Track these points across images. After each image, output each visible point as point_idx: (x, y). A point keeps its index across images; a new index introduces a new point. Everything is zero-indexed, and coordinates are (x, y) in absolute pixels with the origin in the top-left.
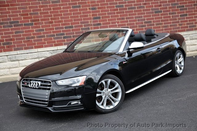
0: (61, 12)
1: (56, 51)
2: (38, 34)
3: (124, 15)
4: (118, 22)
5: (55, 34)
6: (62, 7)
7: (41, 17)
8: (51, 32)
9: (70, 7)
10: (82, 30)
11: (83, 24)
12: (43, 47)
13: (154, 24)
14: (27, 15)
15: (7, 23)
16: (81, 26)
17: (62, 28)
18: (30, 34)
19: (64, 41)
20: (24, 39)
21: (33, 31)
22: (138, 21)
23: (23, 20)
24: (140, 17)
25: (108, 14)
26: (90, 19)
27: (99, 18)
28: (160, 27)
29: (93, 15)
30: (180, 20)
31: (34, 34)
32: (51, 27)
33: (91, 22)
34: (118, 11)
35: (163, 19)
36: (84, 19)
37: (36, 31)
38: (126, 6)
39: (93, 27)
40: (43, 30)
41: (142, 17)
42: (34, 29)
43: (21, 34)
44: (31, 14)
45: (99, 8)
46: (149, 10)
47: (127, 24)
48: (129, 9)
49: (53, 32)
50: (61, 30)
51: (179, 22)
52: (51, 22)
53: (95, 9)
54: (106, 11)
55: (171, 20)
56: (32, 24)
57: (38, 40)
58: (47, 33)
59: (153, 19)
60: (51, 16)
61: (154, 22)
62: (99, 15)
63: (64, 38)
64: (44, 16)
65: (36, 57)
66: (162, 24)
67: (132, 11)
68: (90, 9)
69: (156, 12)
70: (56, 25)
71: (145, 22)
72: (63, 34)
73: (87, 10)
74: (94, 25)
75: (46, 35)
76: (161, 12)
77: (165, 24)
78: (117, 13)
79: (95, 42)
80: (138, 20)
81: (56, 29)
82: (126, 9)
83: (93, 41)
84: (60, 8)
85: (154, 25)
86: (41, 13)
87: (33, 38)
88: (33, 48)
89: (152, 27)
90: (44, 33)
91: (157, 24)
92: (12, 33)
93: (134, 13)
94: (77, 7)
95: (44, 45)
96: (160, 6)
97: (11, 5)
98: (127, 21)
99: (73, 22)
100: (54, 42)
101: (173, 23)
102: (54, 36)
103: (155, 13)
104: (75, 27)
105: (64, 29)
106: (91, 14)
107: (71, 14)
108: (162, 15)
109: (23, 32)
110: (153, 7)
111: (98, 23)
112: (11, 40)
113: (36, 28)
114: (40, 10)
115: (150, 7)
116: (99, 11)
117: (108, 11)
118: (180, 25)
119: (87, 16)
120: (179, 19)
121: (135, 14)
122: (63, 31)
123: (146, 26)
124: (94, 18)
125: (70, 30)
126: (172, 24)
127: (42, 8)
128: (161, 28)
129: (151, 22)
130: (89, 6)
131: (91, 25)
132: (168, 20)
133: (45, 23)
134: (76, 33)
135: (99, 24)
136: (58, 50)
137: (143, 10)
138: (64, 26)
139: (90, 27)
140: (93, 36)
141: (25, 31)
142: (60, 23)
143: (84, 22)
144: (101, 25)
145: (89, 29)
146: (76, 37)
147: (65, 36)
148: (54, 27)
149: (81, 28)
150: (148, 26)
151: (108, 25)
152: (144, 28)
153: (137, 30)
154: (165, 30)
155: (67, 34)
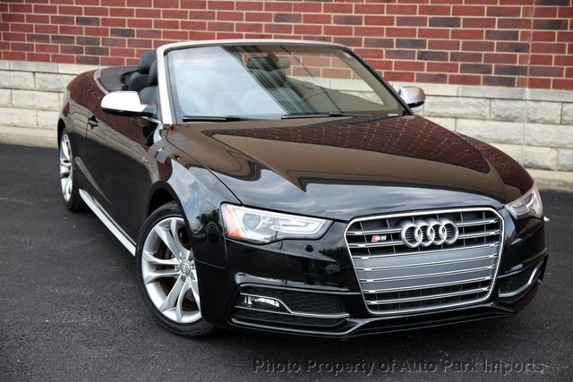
2: (341, 31)
5: (395, 39)
8: (380, 32)
10: (487, 37)
11: (497, 18)
12: (349, 78)
16: (490, 23)
17: (422, 22)
18: (318, 30)
19: (420, 67)
21: (327, 19)
31: (329, 30)
32: (385, 15)
33: (527, 12)
39: (532, 30)
40: (357, 21)
42: (333, 14)
43: (293, 24)
49: (390, 32)
50: (417, 28)
58: (370, 32)
63: (422, 56)
70: (401, 10)
72: (420, 44)
74: (538, 25)
75: (363, 38)
79: (527, 90)
81: (401, 21)
83: (522, 84)
88: (318, 75)
90: (359, 31)
99: (463, 5)
100: (388, 66)
102: (389, 44)
104: (467, 22)
105: (428, 27)
109: (297, 18)
111: (557, 18)
113: (337, 12)
122: (422, 33)
125: (445, 34)
131: (527, 24)
134: (466, 46)
135: (559, 25)
138: (429, 17)
139: (520, 30)
140: (527, 65)
141: (304, 15)
142: (418, 5)
143: (502, 8)
144: (566, 28)
145: (515, 36)
146: (462, 60)
147: (427, 50)
148: (396, 16)
149: (485, 29)
155: (432, 45)
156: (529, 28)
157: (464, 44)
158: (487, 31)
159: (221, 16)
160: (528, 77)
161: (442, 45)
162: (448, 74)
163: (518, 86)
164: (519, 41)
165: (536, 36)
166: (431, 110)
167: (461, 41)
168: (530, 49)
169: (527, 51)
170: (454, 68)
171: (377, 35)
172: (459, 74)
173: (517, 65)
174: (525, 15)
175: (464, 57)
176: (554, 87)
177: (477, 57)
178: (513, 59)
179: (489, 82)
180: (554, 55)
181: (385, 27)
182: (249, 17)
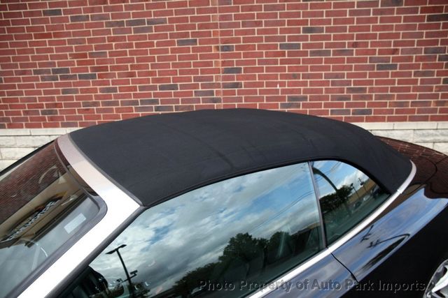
0: (153, 52)
2: (105, 97)
3: (298, 69)
4: (282, 84)
5: (139, 99)
6: (155, 41)
7: (111, 61)
8: (129, 96)
9: (172, 43)
10: (196, 95)
11: (200, 83)
13: (371, 95)
14: (85, 56)
15: (48, 72)
16: (196, 86)
17: (154, 88)
18: (90, 98)
20: (78, 105)
21: (95, 90)
22: (332, 85)
23: (76, 66)
24: (337, 76)
25: (260, 62)
26: (217, 71)
27: (238, 70)
28: (385, 105)
29: (224, 63)
30: (440, 93)
31: (97, 97)
32: (131, 85)
33: (217, 78)
34: (284, 56)
35: (396, 85)
36: (203, 72)
37: (102, 90)
38: (305, 46)
39: (221, 89)
40: (114, 90)
41: (343, 76)
42: (98, 87)
43: (74, 95)
44: (92, 55)
45: (239, 48)
46: (364, 60)
47: (304, 90)
48: (313, 53)
49: (136, 96)
50: (152, 92)
51: (436, 96)
52: (132, 75)
53: (229, 48)
54: (254, 55)
55: (416, 89)
56: (93, 76)
57: (104, 110)
58: (123, 97)
59: (370, 83)
60: (131, 60)
61: (371, 90)
62: (238, 63)
63: (158, 109)
64: (118, 61)
66: (391, 97)
67: (320, 61)
68: (218, 50)
69: (380, 67)
70: (140, 81)
71: (350, 90)
72: (155, 102)
73: (211, 51)
74: (225, 86)
75: (120, 100)
76: (394, 67)
77: (399, 97)
78: (283, 62)
80: (333, 83)
81: (141, 89)
82: (305, 54)
84: (151, 44)
85: (370, 97)
86: (112, 54)
87: (95, 104)
89: (366, 102)
90: (117, 97)
91: (378, 97)
92: (57, 92)
93: (323, 64)
94: (188, 42)
96: (395, 51)
97: (56, 35)
98: (304, 84)
99: (178, 76)
100: (137, 116)
101: (421, 96)
102: (135, 103)
103: (377, 69)
104: (182, 87)
105: (158, 91)
106: (220, 60)
107: (173, 58)
108: (394, 75)
109: (76, 91)
110: (375, 54)
111: (235, 81)
112: (56, 105)
113: (100, 85)
114: (110, 47)
115: (367, 52)
116: (238, 55)
117: (261, 55)
118: (438, 103)
119: (210, 64)
120: (440, 89)
121: (327, 68)
122: (155, 95)
123: (350, 99)
124: (226, 71)
125: (170, 95)
126: (417, 100)
127: (114, 44)
128: (388, 108)
129: (364, 90)
130: (216, 41)
131: (218, 86)
132: (408, 89)
133: (120, 75)
135: (237, 85)
137: (349, 60)
138: (158, 84)
139: (215, 90)
141: (81, 89)
142: (151, 77)
143: (202, 77)
144: (241, 87)
145: (212, 93)
147: (160, 105)
148: (138, 85)
149: (193, 90)
150: (355, 98)
151: (258, 89)
152: (345, 102)
153: (326, 105)
154: (398, 112)
155: (163, 102)
156: (220, 88)
157: (182, 100)
158: (195, 91)
159: (27, 93)
161: (169, 102)
164: (215, 96)
165: (225, 93)
167: (180, 98)
168: (222, 101)
169: (220, 102)
171: (128, 98)
174: (216, 80)
175: (183, 108)
177: (191, 108)
178: (212, 108)
181: (132, 93)
182: (46, 92)
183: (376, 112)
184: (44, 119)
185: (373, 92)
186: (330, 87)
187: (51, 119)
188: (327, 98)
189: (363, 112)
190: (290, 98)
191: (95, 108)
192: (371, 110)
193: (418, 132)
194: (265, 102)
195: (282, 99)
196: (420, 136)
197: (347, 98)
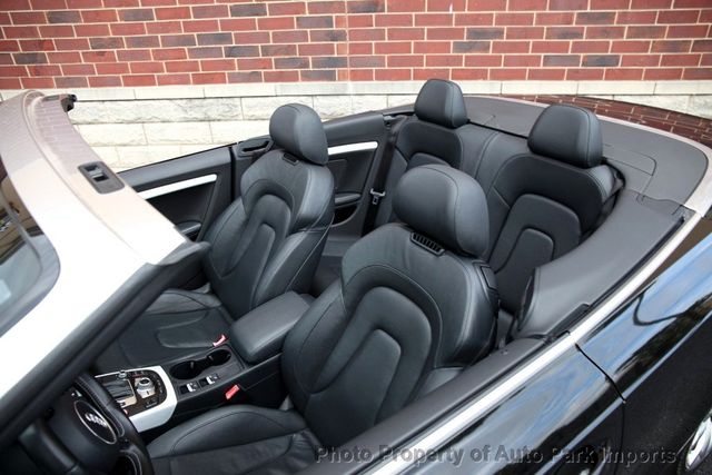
1: (197, 102)
2: (131, 28)
4: (459, 5)
5: (195, 34)
8: (176, 27)
10: (299, 26)
12: (154, 84)
13: (622, 29)
16: (299, 8)
17: (222, 11)
18: (105, 30)
19: (230, 65)
20: (83, 44)
21: (111, 16)
22: (551, 8)
28: (644, 47)
31: (117, 29)
32: (178, 6)
35: (671, 9)
37: (124, 16)
39: (346, 15)
40: (147, 15)
42: (116, 9)
43: (73, 25)
47: (499, 16)
49: (188, 26)
50: (218, 19)
57: (132, 55)
58: (165, 28)
61: (623, 17)
63: (230, 52)
65: (132, 117)
66: (658, 33)
71: (584, 18)
72: (224, 38)
74: (353, 7)
75: (159, 36)
77: (673, 32)
80: (554, 4)
81: (198, 12)
83: (343, 77)
87: (116, 43)
88: (118, 84)
89: (611, 41)
90: (153, 28)
91: (634, 33)
92: (39, 18)
95: (158, 77)
98: (500, 5)
100: (194, 67)
102: (189, 41)
104: (274, 9)
105: (230, 18)
109: (76, 17)
112: (41, 45)
113: (121, 6)
122: (225, 25)
123: (580, 36)
125: (251, 25)
126: (706, 38)
128: (649, 53)
129: (610, 18)
131: (340, 7)
132: (693, 17)
134: (276, 37)
135: (375, 6)
136: (205, 98)
138: (229, 4)
139: (334, 15)
140: (347, 55)
141: (83, 12)
144: (383, 11)
145: (328, 22)
146: (275, 53)
147: (234, 45)
148: (190, 6)
149: (295, 16)
150: (592, 33)
151: (414, 13)
152: (571, 41)
153: (537, 48)
154: (666, 61)
155: (239, 38)
156: (343, 12)
157: (275, 35)
158: (298, 18)
160: (349, 69)
161: (250, 38)
162: (263, 71)
163: (339, 80)
164: (334, 28)
165: (353, 21)
166: (251, 113)
167: (271, 32)
168: (348, 37)
169: (345, 40)
170: (267, 64)
171: (174, 31)
172: (274, 70)
173: (336, 55)
175: (277, 51)
176: (377, 79)
177: (290, 50)
178: (330, 49)
179: (308, 77)
180: (373, 42)
181: (181, 20)
182: (17, 19)
183: (627, 61)
184: (22, 72)
185: (626, 23)
186: (547, 11)
187: (36, 71)
188: (539, 33)
189: (603, 61)
190: (473, 33)
191: (115, 50)
192: (617, 58)
193: (697, 99)
194: (426, 40)
195: (457, 33)
196: (700, 106)
197: (577, 34)
